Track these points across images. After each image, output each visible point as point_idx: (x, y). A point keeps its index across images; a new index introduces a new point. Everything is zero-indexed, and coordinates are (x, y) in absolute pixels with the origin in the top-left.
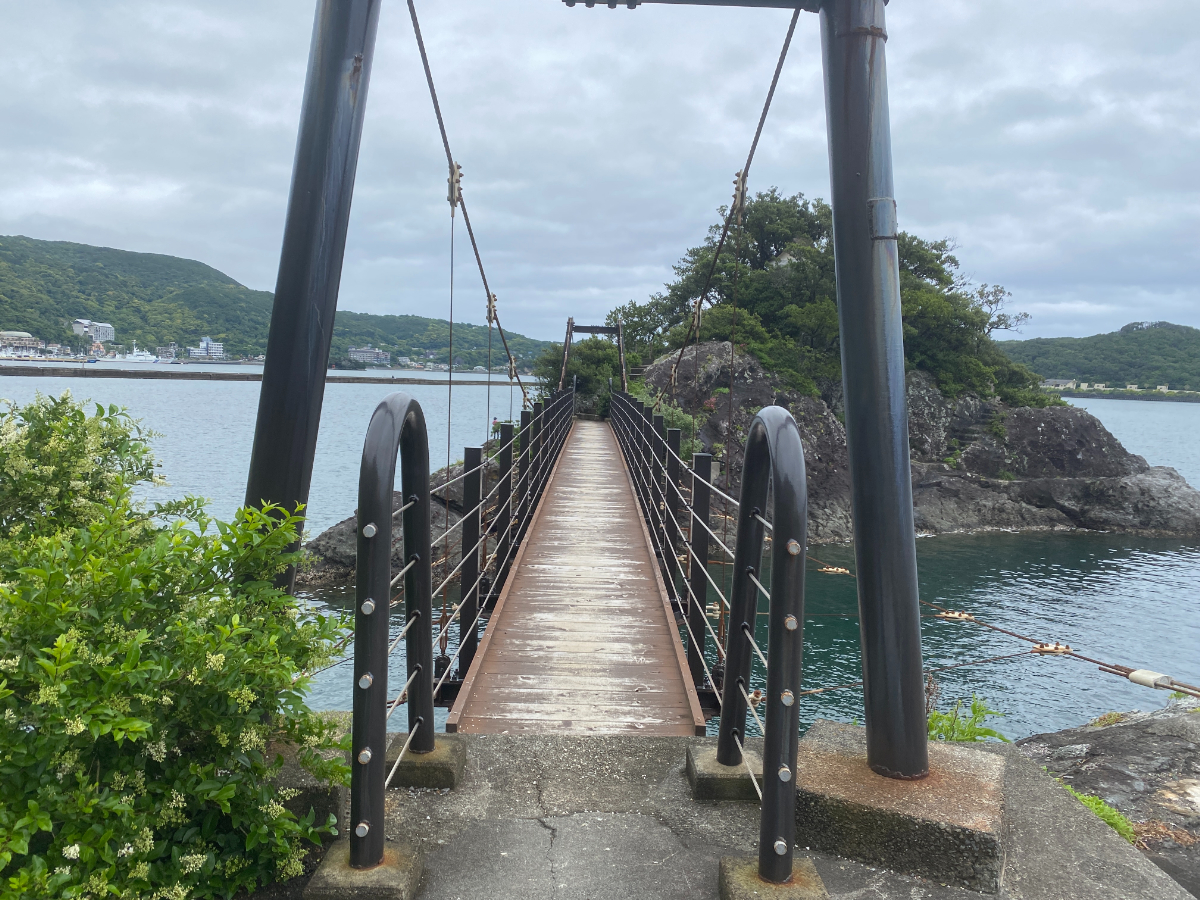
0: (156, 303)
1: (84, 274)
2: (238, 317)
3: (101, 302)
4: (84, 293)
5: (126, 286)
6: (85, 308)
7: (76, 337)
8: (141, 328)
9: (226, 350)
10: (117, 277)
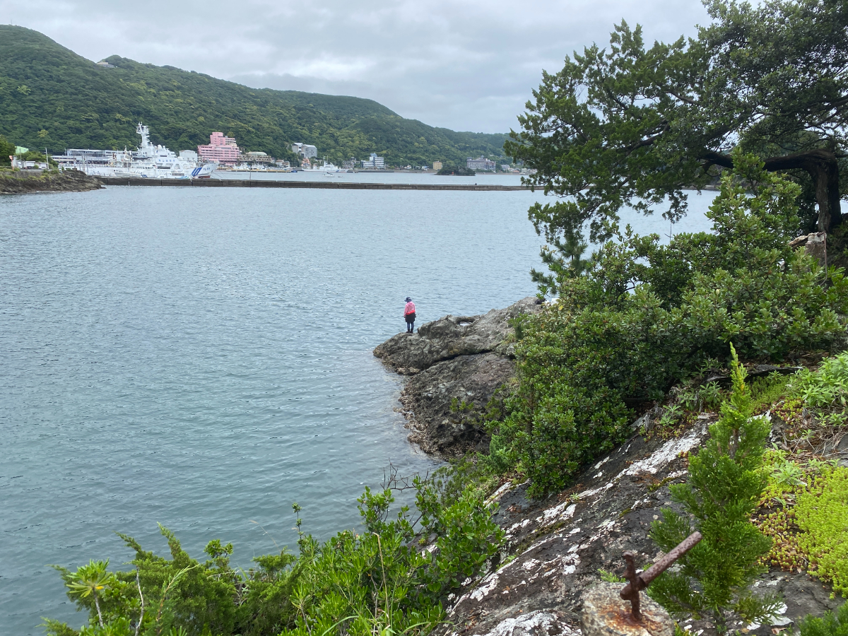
0: (345, 131)
1: (301, 112)
2: (395, 138)
3: (310, 130)
4: (300, 125)
5: (326, 119)
6: (301, 135)
7: (293, 155)
8: (334, 148)
9: (386, 162)
10: (320, 113)
